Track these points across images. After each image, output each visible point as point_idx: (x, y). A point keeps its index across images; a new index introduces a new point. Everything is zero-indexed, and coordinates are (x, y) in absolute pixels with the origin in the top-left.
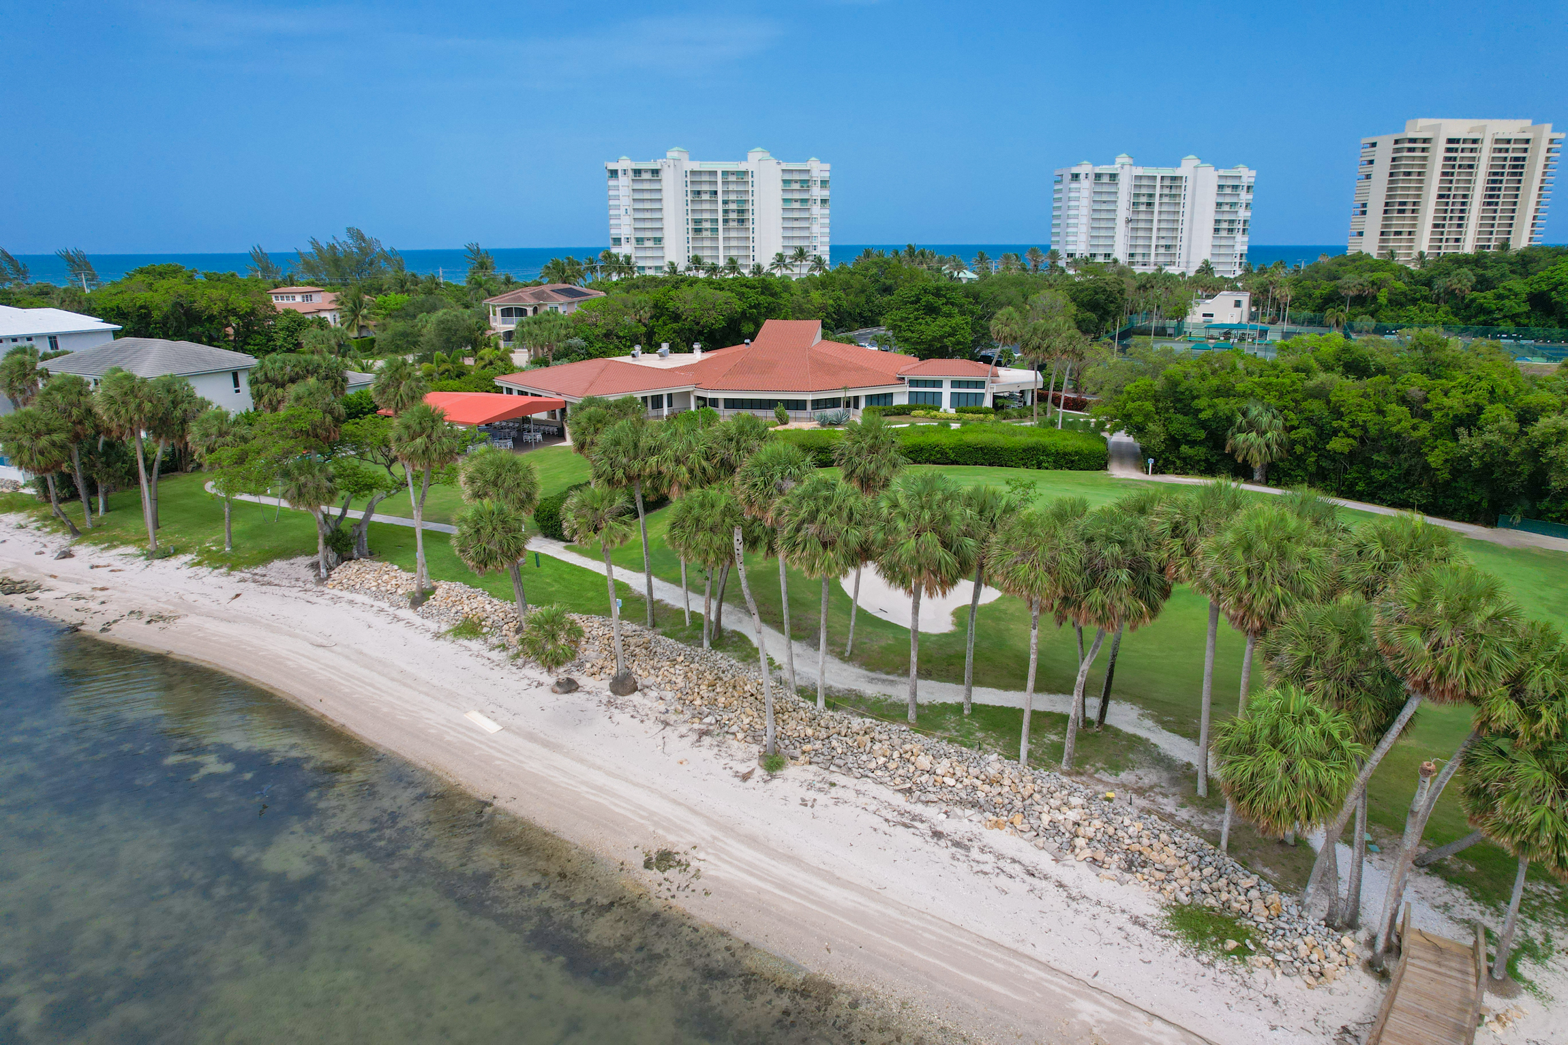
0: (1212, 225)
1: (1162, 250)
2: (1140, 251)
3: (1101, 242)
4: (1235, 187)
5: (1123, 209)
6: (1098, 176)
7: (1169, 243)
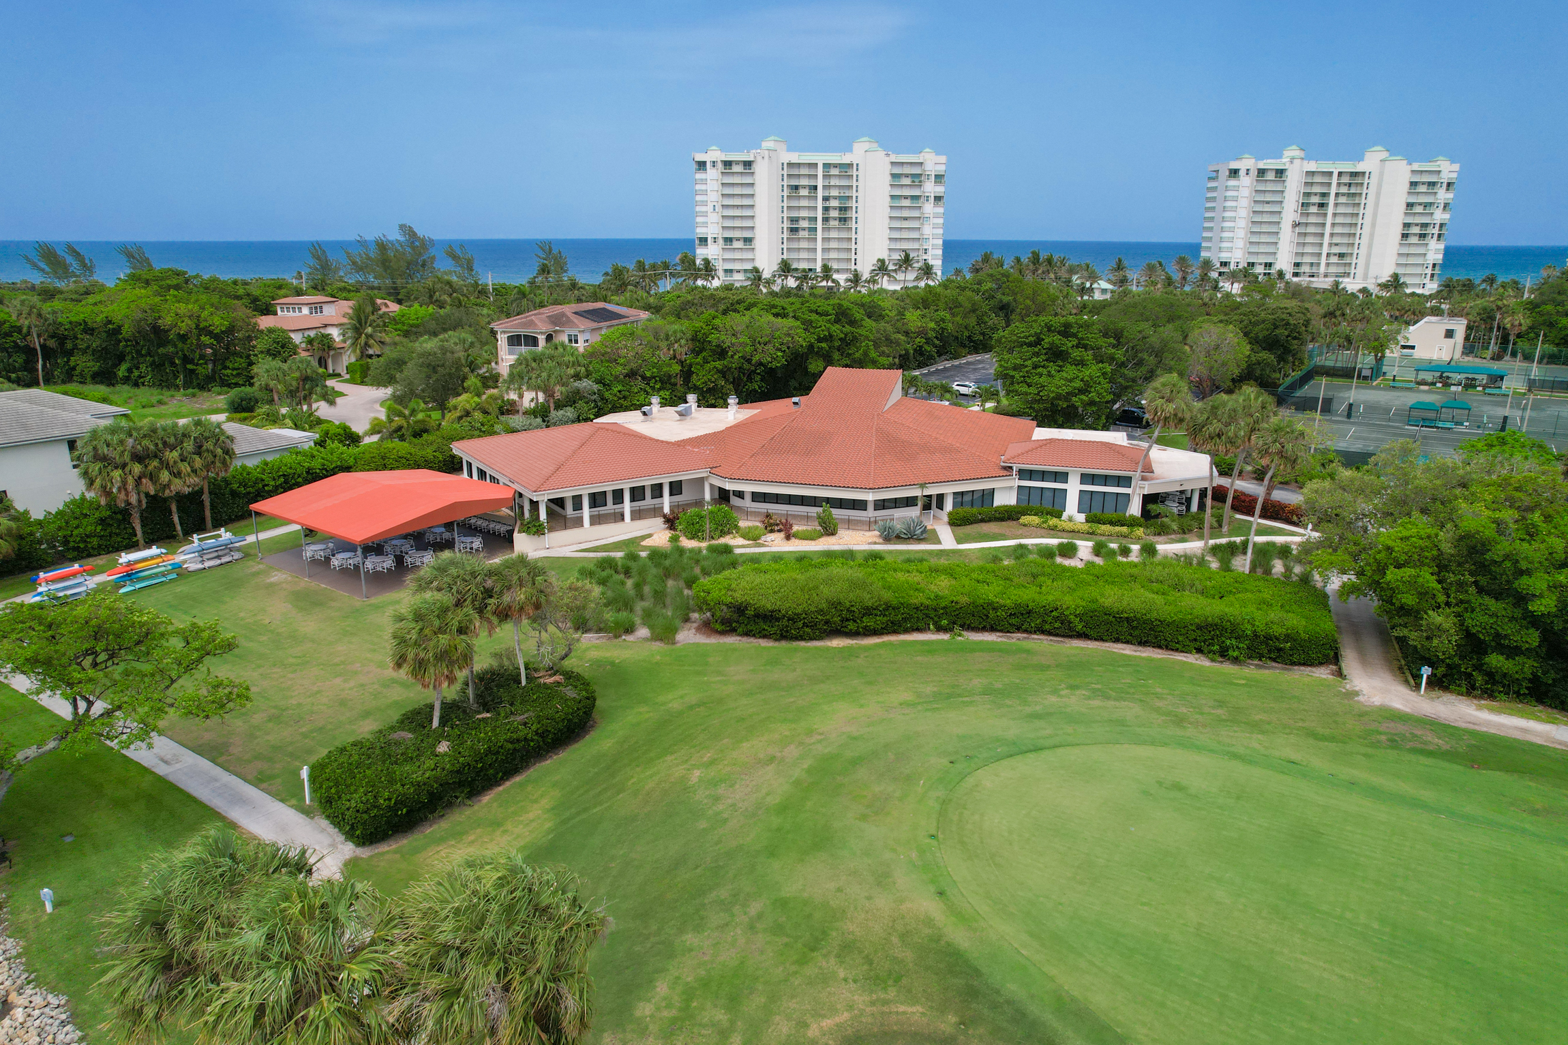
0: (1399, 230)
1: (1334, 260)
2: (1307, 259)
3: (1262, 249)
4: (1432, 184)
5: (1290, 212)
6: (1262, 172)
7: (1343, 250)
